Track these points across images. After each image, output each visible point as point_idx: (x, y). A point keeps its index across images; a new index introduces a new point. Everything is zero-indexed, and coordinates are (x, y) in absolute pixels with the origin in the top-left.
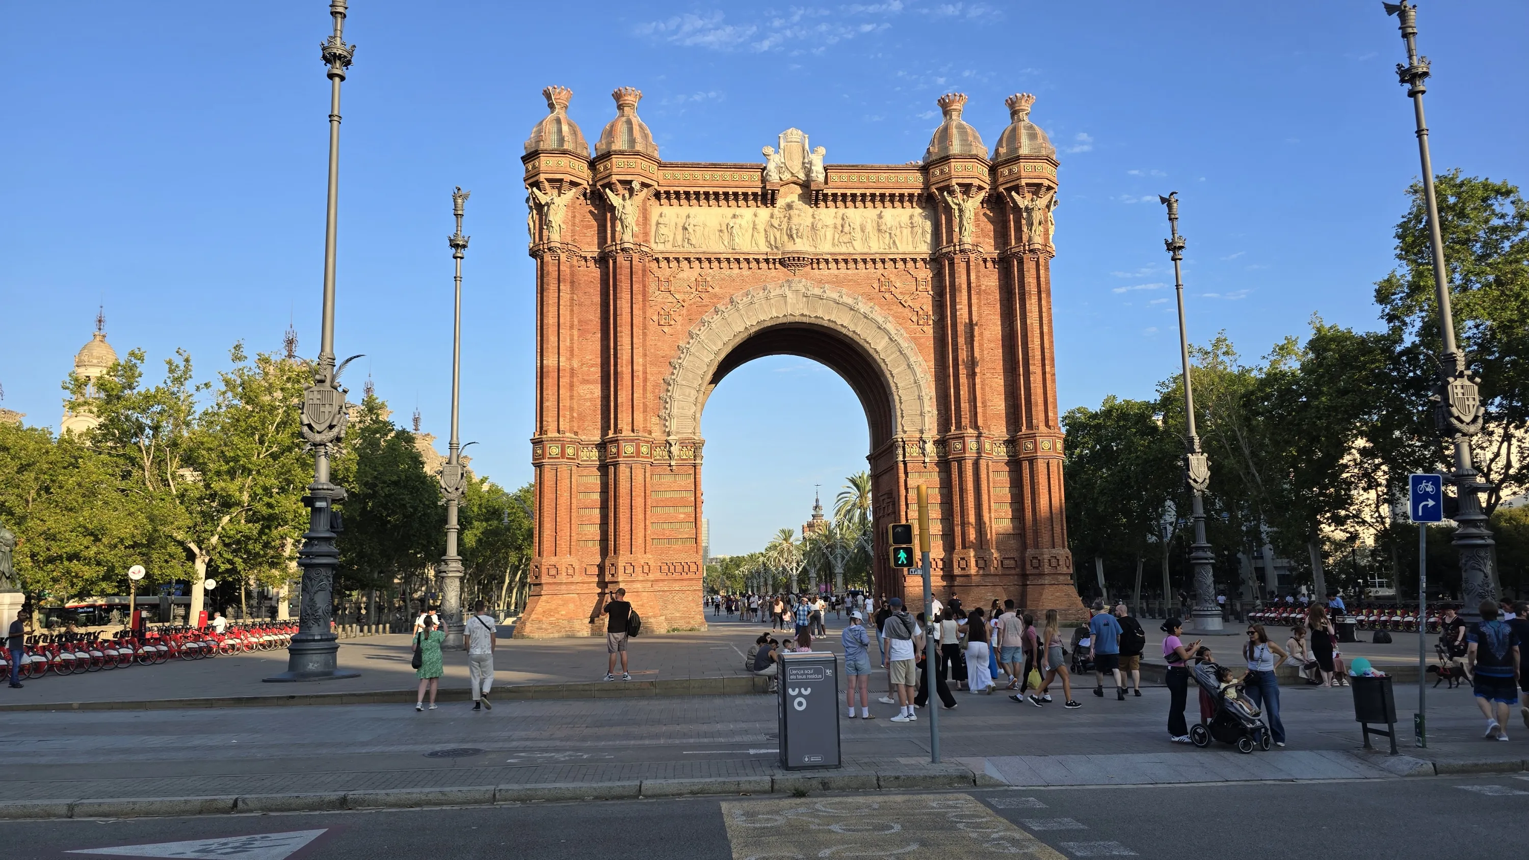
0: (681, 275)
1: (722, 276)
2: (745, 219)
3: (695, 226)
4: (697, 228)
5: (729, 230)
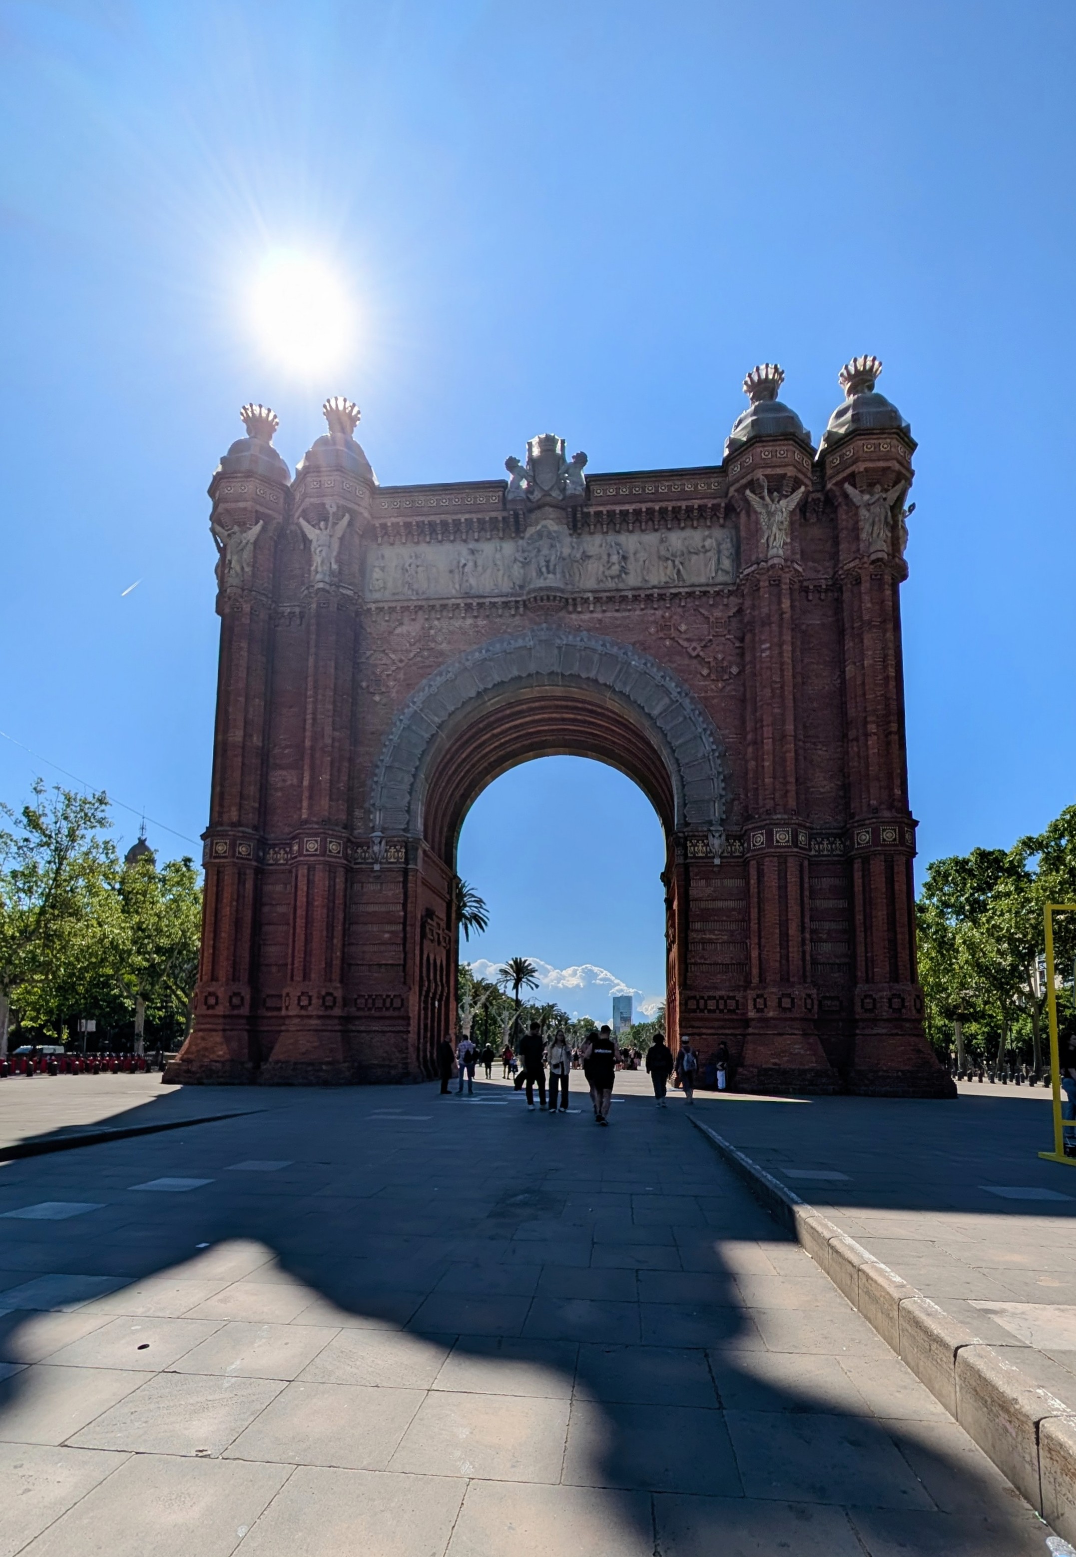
0: (399, 630)
1: (451, 628)
2: (485, 554)
3: (418, 566)
4: (420, 569)
5: (461, 569)
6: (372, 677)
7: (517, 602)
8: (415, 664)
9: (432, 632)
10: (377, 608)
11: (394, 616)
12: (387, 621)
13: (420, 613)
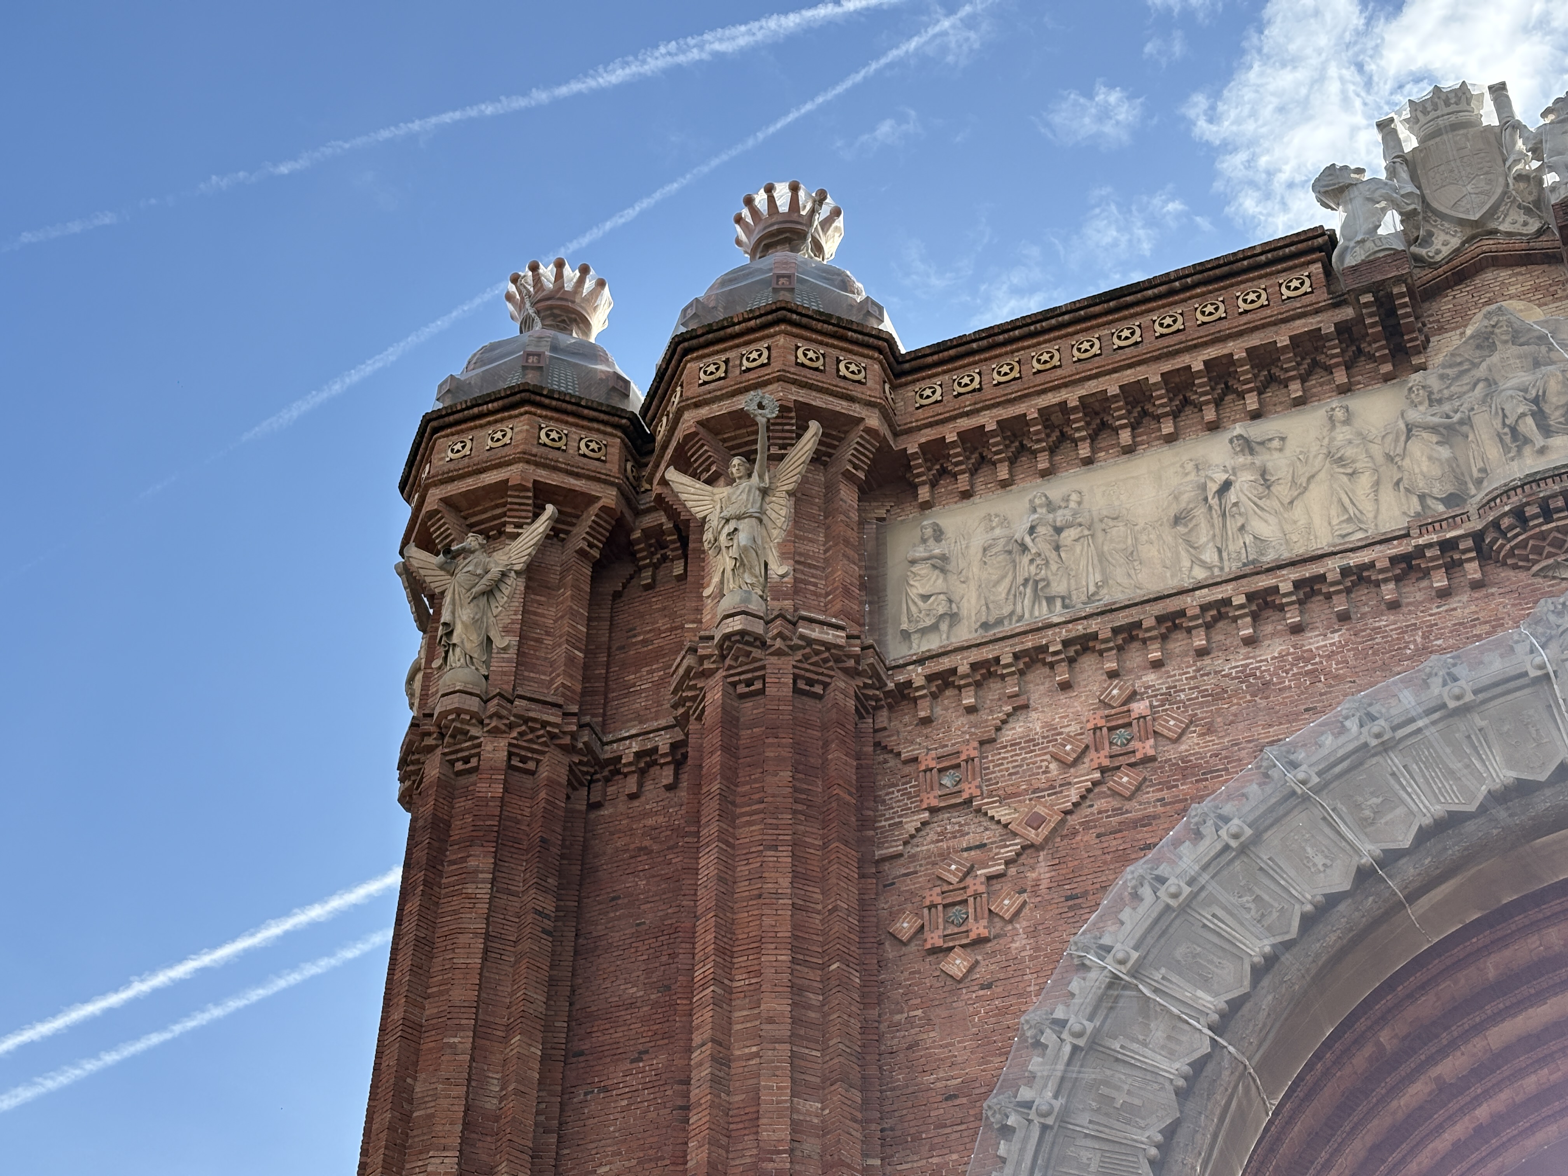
0: (1016, 730)
1: (1209, 684)
2: (1292, 446)
3: (1058, 530)
4: (1069, 535)
5: (1214, 502)
6: (934, 896)
7: (1448, 546)
8: (1086, 825)
9: (1139, 707)
10: (930, 678)
11: (994, 690)
12: (971, 710)
13: (1088, 663)
